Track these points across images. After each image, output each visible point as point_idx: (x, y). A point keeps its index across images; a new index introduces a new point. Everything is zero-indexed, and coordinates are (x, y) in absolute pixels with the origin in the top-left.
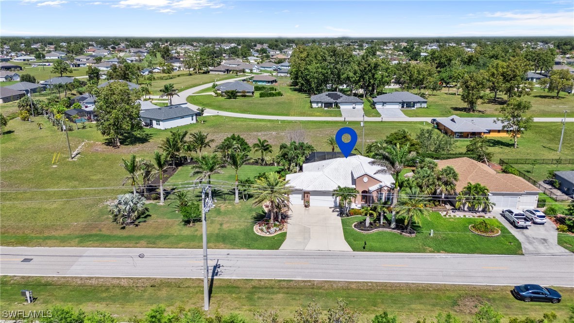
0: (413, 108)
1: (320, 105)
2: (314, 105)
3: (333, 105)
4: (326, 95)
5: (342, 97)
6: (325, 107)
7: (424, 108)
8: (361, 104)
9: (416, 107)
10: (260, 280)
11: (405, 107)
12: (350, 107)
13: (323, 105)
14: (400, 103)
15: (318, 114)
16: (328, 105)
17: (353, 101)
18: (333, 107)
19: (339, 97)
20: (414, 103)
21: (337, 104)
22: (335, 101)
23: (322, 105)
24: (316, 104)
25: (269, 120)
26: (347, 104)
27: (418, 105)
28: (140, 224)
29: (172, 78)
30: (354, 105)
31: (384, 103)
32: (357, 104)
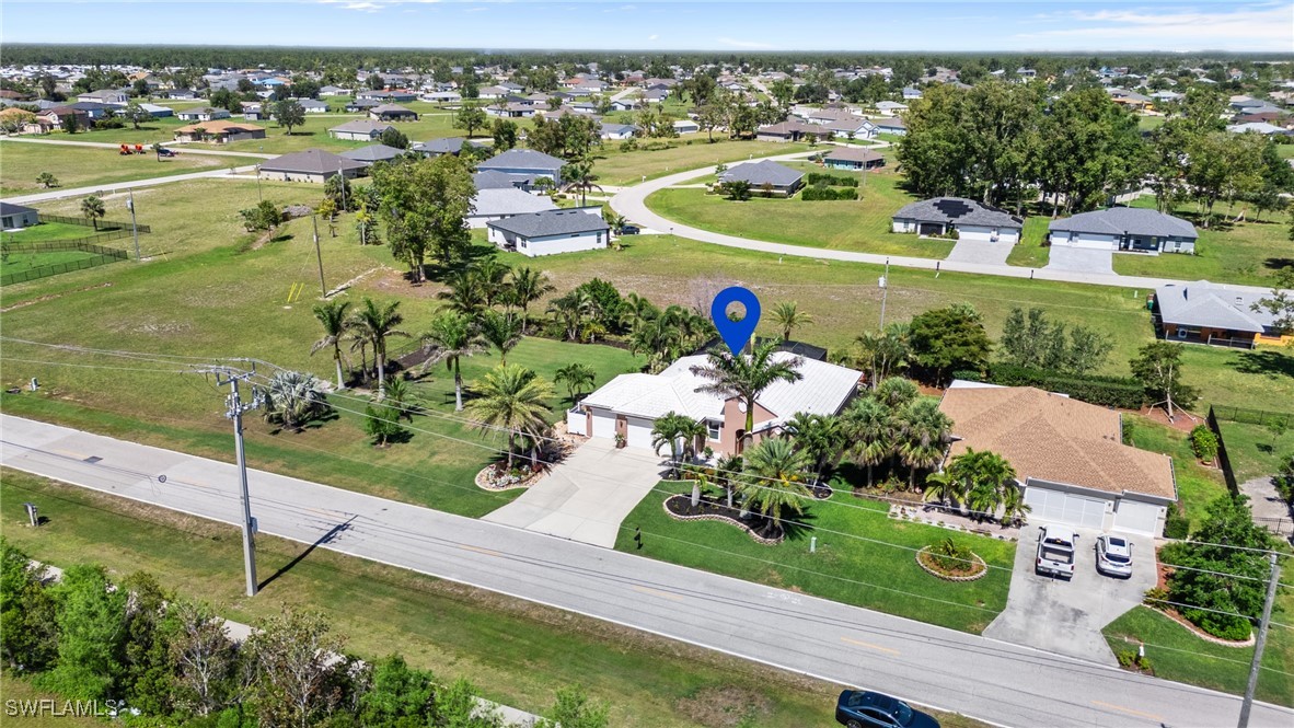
0: (1151, 253)
1: (912, 226)
2: (899, 227)
3: (944, 229)
4: (935, 204)
5: (971, 210)
6: (922, 233)
7: (1185, 254)
8: (1014, 231)
9: (1160, 249)
10: (385, 566)
11: (1131, 247)
12: (985, 237)
13: (919, 227)
14: (1117, 237)
15: (895, 247)
16: (930, 228)
17: (994, 223)
18: (944, 232)
19: (965, 210)
20: (1159, 239)
21: (951, 227)
22: (948, 220)
23: (916, 227)
24: (903, 224)
25: (767, 253)
26: (977, 228)
27: (1171, 246)
28: (309, 430)
29: (668, 148)
30: (994, 234)
31: (1073, 234)
32: (1003, 230)
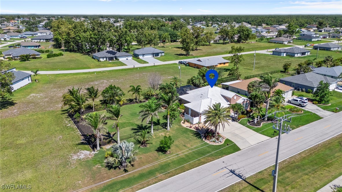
0: (158, 57)
4: (105, 52)
7: (164, 56)
11: (154, 56)
12: (125, 59)
14: (152, 54)
16: (110, 59)
17: (126, 55)
18: (114, 59)
20: (158, 53)
22: (114, 56)
23: (107, 59)
24: (102, 59)
26: (123, 57)
27: (160, 55)
31: (143, 55)
32: (128, 56)
